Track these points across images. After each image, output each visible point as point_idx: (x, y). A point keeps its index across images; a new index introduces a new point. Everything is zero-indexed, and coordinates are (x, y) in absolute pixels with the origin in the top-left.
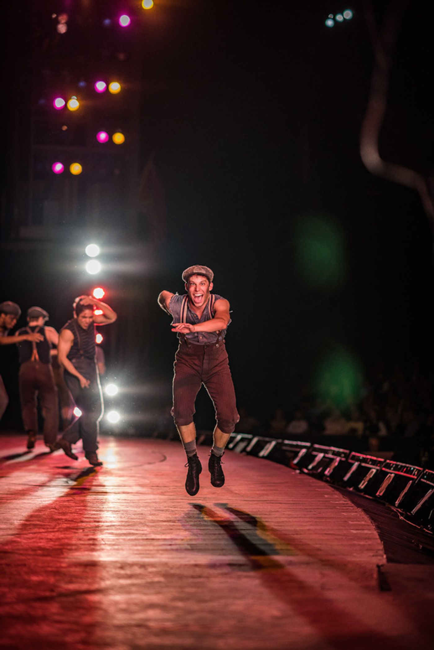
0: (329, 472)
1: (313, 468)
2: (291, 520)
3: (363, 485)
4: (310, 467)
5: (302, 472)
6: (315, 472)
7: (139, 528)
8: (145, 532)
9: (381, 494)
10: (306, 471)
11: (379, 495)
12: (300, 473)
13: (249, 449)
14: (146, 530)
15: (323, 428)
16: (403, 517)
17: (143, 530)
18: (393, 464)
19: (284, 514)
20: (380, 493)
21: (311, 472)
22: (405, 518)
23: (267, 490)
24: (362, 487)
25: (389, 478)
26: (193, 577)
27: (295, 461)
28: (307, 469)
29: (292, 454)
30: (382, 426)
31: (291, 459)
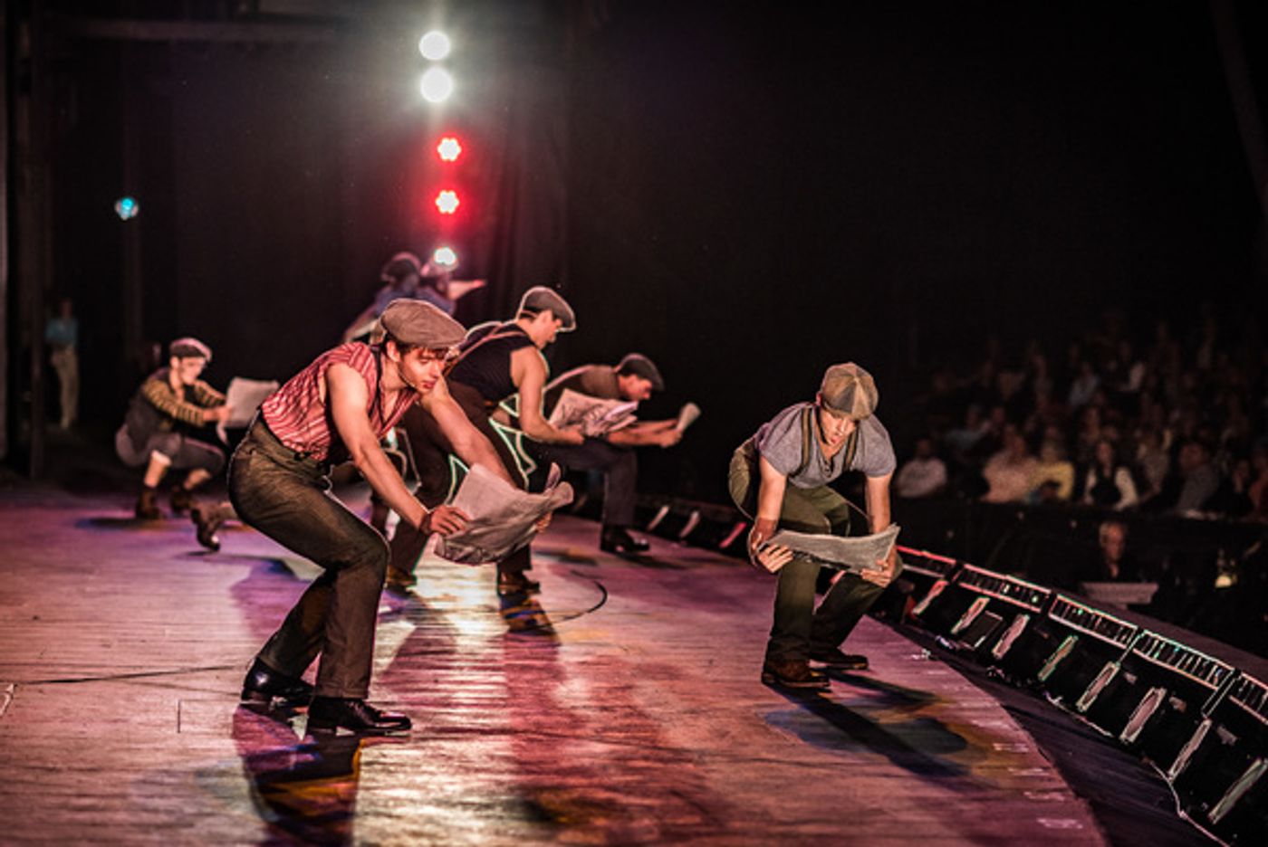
0: (999, 651)
3: (1085, 703)
4: (955, 630)
6: (967, 646)
9: (1132, 739)
10: (943, 641)
11: (1126, 740)
12: (930, 658)
15: (984, 486)
16: (1185, 811)
18: (1161, 642)
20: (1129, 734)
21: (957, 647)
22: (1190, 815)
24: (1085, 708)
25: (1152, 699)
27: (918, 610)
28: (948, 636)
30: (1124, 480)
31: (910, 600)
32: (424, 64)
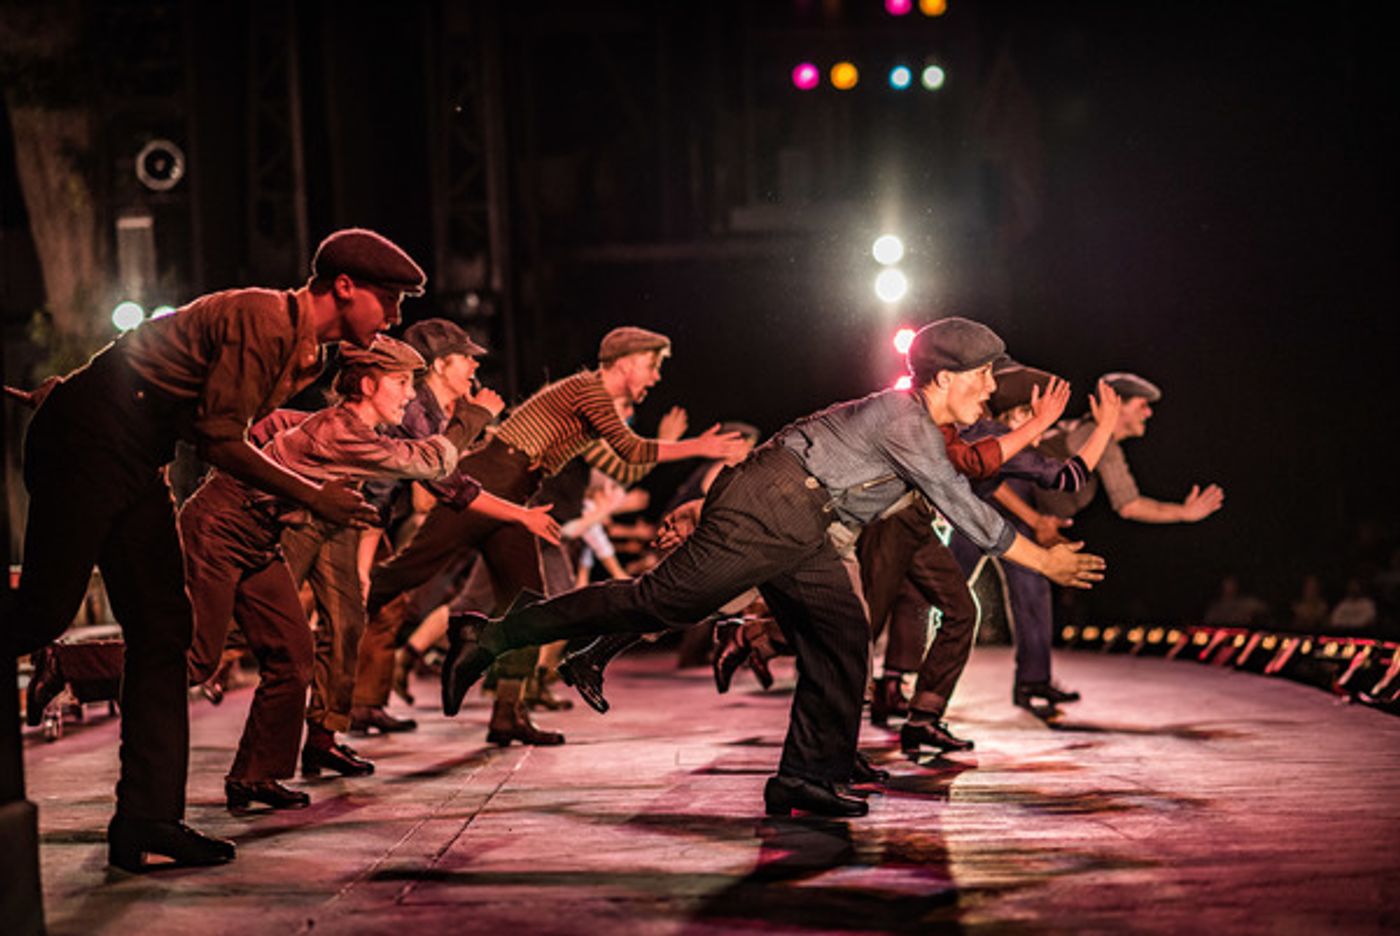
1: (1382, 691)
2: (1325, 793)
4: (1375, 690)
5: (1355, 700)
6: (1385, 700)
7: (989, 820)
8: (1003, 827)
10: (1364, 697)
12: (1352, 702)
13: (1242, 659)
14: (1004, 823)
17: (998, 823)
19: (1308, 783)
21: (1377, 701)
23: (1275, 738)
26: (1100, 909)
27: (1343, 680)
28: (1368, 693)
29: (1336, 667)
31: (1334, 676)
32: (877, 266)
